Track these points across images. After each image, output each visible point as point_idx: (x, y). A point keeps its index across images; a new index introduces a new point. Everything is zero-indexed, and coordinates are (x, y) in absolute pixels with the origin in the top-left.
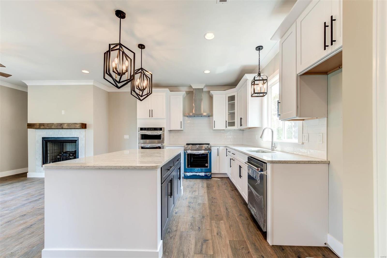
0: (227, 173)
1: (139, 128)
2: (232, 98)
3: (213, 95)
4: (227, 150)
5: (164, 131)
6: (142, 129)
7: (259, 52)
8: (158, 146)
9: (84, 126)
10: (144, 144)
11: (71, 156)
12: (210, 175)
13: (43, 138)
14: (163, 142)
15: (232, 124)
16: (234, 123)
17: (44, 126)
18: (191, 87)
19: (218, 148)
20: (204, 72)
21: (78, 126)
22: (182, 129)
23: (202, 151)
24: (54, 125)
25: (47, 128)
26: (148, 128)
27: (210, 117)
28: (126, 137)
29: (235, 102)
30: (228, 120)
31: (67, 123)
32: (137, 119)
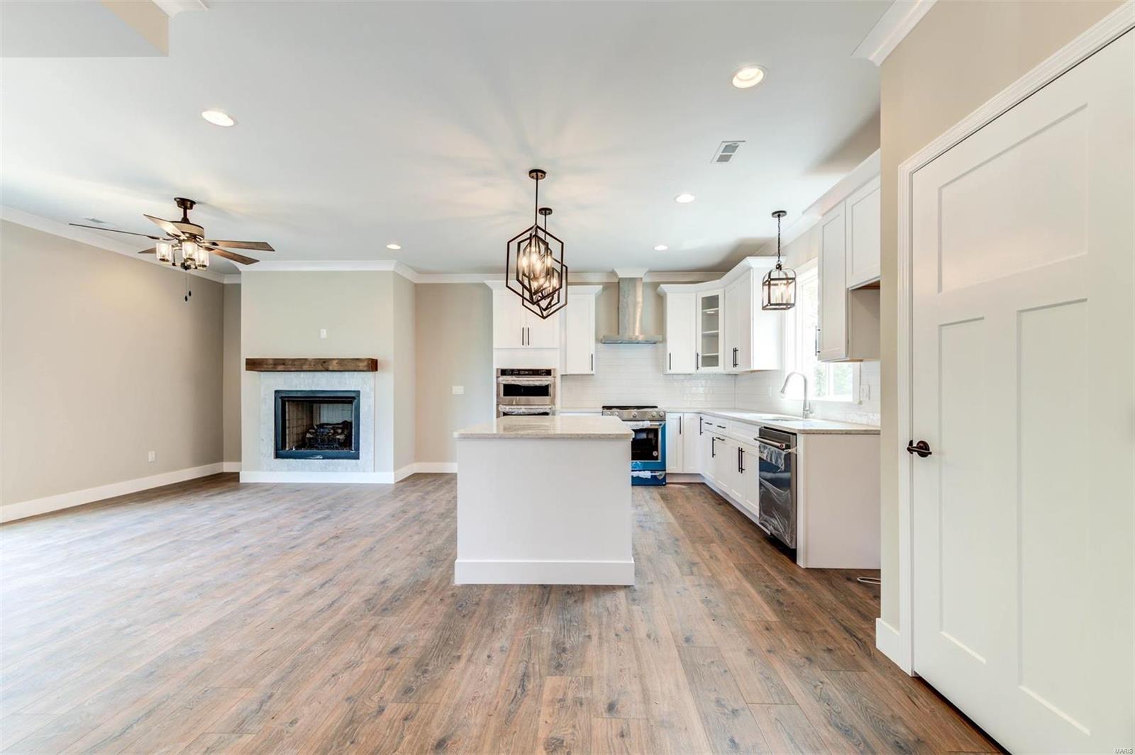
0: (701, 473)
1: (497, 369)
2: (711, 302)
3: (665, 294)
4: (701, 419)
5: (555, 377)
6: (504, 372)
7: (778, 223)
8: (542, 411)
9: (373, 365)
10: (511, 407)
11: (339, 434)
12: (662, 477)
13: (276, 392)
14: (553, 403)
15: (711, 361)
16: (717, 357)
17: (284, 364)
18: (613, 273)
19: (681, 415)
20: (653, 248)
21: (363, 365)
22: (593, 372)
23: (645, 422)
24: (308, 363)
25: (292, 369)
26: (519, 370)
27: (660, 345)
28: (458, 390)
29: (718, 311)
30: (702, 352)
31: (337, 359)
32: (494, 350)
